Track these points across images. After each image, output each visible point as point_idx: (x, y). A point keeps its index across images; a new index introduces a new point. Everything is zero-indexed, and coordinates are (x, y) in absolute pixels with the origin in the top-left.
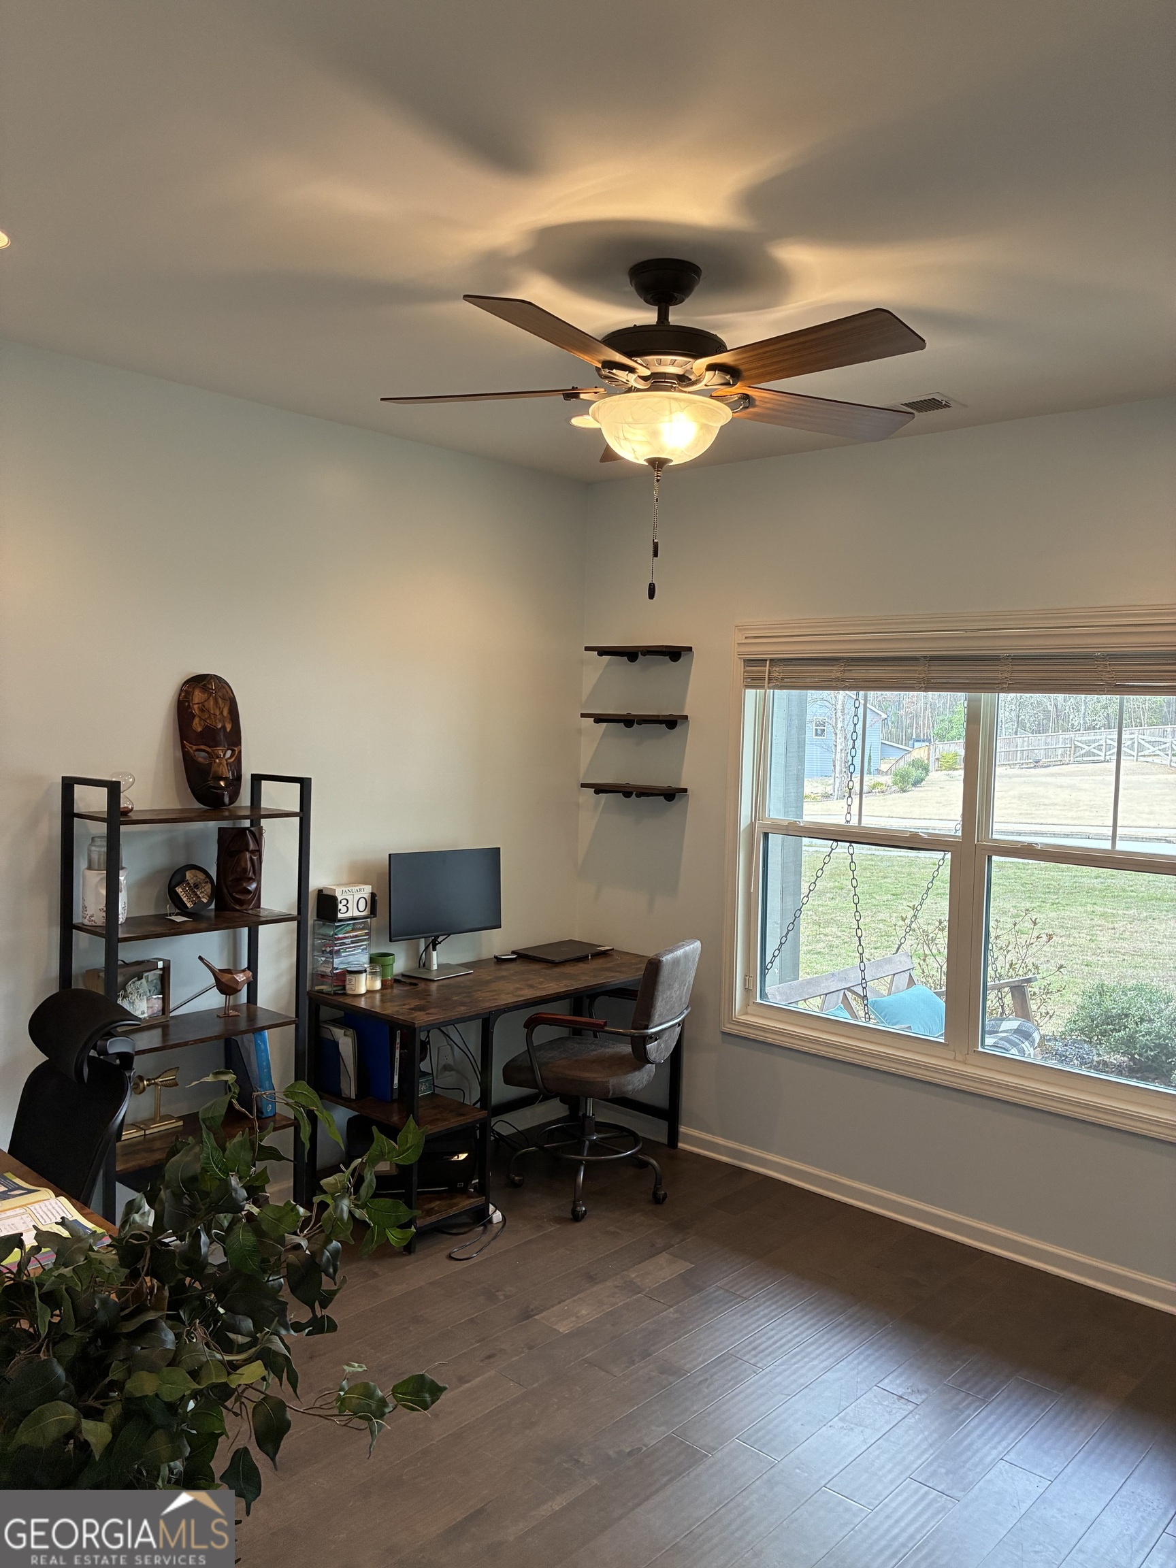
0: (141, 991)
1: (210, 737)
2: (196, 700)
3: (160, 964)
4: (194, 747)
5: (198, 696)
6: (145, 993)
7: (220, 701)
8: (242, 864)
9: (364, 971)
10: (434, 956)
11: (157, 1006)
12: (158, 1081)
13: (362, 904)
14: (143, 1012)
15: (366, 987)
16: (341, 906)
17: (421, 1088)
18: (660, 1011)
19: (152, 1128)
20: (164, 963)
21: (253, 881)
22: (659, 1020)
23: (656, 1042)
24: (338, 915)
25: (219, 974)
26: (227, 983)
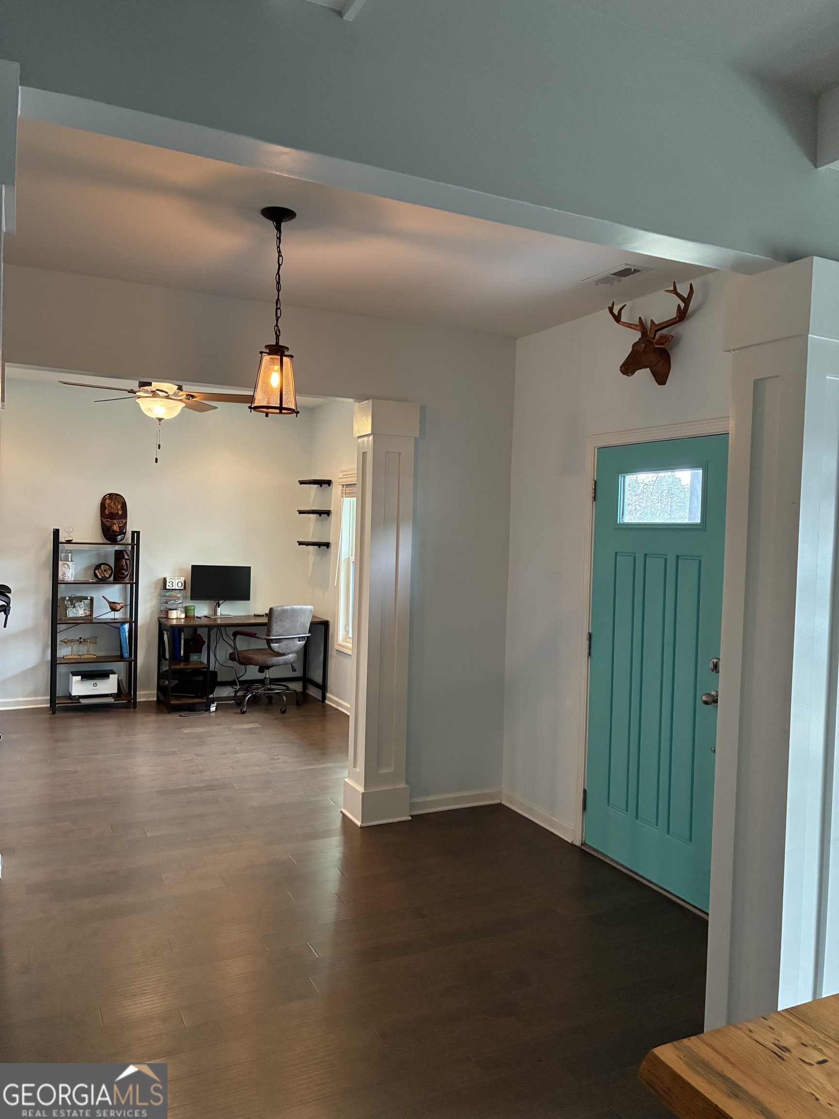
0: (81, 606)
1: (112, 516)
3: (89, 598)
4: (105, 520)
5: (108, 502)
6: (83, 608)
7: (116, 503)
8: (121, 564)
9: (176, 610)
10: (219, 610)
11: (88, 613)
12: (88, 640)
13: (180, 584)
14: (82, 614)
15: (177, 616)
16: (169, 584)
17: (194, 658)
18: (277, 631)
19: (85, 657)
20: (91, 597)
21: (126, 570)
22: (277, 634)
23: (278, 644)
24: (168, 588)
25: (110, 603)
26: (113, 607)
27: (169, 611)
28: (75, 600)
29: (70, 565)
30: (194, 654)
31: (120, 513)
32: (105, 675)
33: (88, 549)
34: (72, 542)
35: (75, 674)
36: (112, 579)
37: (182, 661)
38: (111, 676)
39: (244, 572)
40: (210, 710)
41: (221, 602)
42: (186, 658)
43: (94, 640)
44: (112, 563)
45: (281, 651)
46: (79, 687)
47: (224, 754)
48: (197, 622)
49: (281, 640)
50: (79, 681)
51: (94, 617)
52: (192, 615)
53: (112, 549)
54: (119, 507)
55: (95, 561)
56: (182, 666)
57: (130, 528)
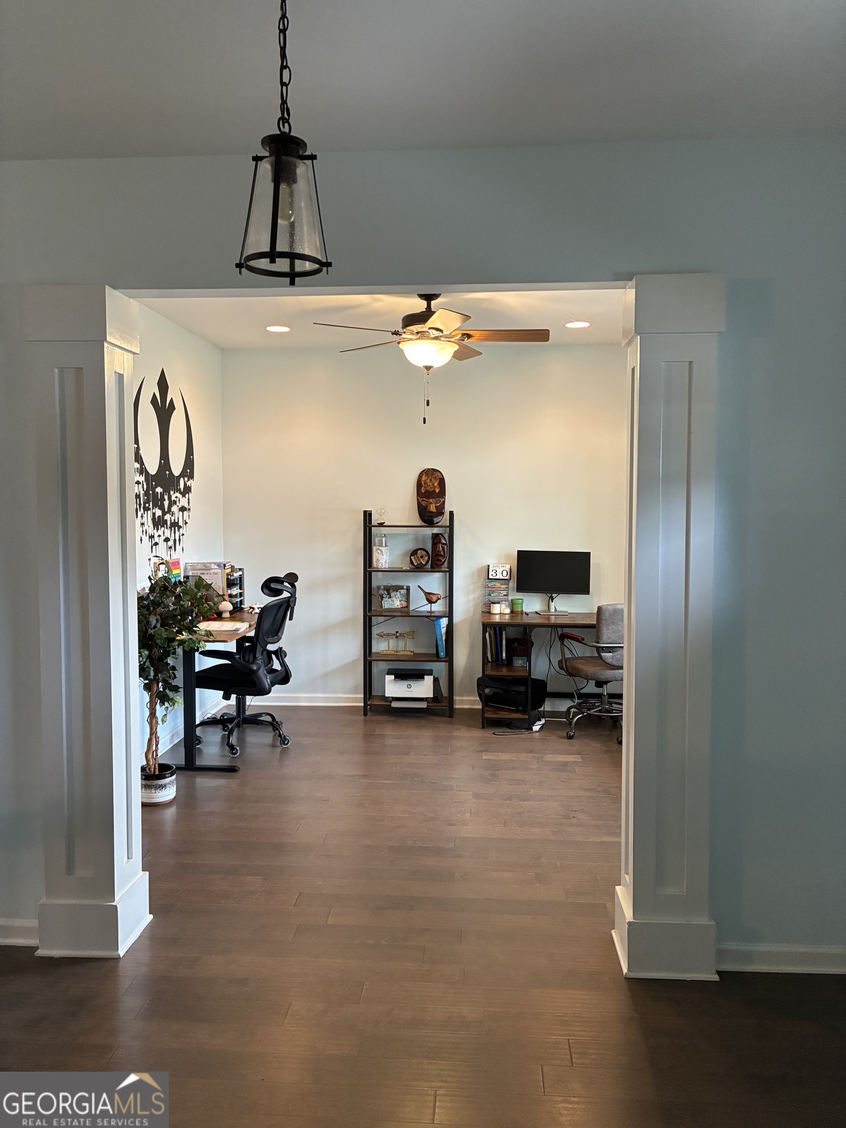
0: (397, 596)
1: (429, 495)
2: (423, 479)
3: (405, 587)
4: (421, 499)
5: (424, 478)
6: (399, 598)
7: (433, 479)
8: (438, 548)
9: (499, 603)
10: (552, 605)
11: (405, 604)
12: (405, 635)
13: (505, 573)
14: (398, 606)
15: (500, 611)
16: (492, 573)
17: (519, 662)
18: (608, 636)
19: (402, 653)
20: (407, 586)
21: (444, 556)
22: (609, 641)
23: (611, 654)
24: (490, 577)
25: (426, 594)
26: (430, 598)
27: (492, 605)
28: (390, 590)
29: (383, 551)
30: (519, 658)
31: (437, 490)
32: (419, 676)
33: (405, 533)
34: (384, 525)
35: (389, 673)
36: (429, 566)
37: (504, 665)
38: (426, 677)
39: (583, 559)
40: (532, 730)
41: (554, 595)
42: (509, 662)
43: (412, 634)
44: (429, 548)
45: (615, 663)
46: (393, 688)
47: (510, 798)
48: (526, 620)
49: (614, 649)
50: (391, 681)
51: (411, 609)
52: (520, 610)
53: (429, 531)
54: (436, 484)
55: (412, 546)
56: (504, 672)
57: (448, 508)
